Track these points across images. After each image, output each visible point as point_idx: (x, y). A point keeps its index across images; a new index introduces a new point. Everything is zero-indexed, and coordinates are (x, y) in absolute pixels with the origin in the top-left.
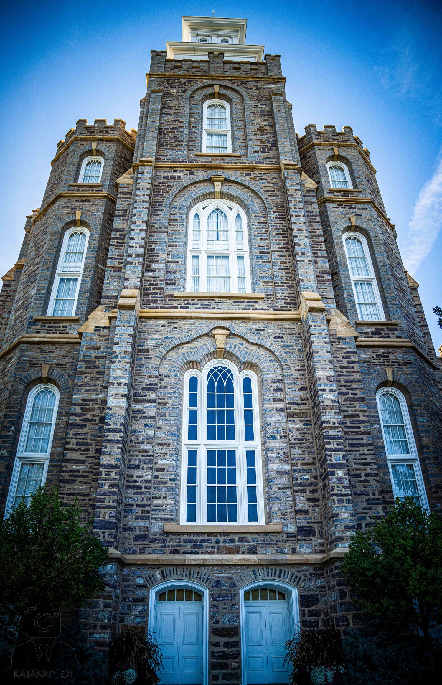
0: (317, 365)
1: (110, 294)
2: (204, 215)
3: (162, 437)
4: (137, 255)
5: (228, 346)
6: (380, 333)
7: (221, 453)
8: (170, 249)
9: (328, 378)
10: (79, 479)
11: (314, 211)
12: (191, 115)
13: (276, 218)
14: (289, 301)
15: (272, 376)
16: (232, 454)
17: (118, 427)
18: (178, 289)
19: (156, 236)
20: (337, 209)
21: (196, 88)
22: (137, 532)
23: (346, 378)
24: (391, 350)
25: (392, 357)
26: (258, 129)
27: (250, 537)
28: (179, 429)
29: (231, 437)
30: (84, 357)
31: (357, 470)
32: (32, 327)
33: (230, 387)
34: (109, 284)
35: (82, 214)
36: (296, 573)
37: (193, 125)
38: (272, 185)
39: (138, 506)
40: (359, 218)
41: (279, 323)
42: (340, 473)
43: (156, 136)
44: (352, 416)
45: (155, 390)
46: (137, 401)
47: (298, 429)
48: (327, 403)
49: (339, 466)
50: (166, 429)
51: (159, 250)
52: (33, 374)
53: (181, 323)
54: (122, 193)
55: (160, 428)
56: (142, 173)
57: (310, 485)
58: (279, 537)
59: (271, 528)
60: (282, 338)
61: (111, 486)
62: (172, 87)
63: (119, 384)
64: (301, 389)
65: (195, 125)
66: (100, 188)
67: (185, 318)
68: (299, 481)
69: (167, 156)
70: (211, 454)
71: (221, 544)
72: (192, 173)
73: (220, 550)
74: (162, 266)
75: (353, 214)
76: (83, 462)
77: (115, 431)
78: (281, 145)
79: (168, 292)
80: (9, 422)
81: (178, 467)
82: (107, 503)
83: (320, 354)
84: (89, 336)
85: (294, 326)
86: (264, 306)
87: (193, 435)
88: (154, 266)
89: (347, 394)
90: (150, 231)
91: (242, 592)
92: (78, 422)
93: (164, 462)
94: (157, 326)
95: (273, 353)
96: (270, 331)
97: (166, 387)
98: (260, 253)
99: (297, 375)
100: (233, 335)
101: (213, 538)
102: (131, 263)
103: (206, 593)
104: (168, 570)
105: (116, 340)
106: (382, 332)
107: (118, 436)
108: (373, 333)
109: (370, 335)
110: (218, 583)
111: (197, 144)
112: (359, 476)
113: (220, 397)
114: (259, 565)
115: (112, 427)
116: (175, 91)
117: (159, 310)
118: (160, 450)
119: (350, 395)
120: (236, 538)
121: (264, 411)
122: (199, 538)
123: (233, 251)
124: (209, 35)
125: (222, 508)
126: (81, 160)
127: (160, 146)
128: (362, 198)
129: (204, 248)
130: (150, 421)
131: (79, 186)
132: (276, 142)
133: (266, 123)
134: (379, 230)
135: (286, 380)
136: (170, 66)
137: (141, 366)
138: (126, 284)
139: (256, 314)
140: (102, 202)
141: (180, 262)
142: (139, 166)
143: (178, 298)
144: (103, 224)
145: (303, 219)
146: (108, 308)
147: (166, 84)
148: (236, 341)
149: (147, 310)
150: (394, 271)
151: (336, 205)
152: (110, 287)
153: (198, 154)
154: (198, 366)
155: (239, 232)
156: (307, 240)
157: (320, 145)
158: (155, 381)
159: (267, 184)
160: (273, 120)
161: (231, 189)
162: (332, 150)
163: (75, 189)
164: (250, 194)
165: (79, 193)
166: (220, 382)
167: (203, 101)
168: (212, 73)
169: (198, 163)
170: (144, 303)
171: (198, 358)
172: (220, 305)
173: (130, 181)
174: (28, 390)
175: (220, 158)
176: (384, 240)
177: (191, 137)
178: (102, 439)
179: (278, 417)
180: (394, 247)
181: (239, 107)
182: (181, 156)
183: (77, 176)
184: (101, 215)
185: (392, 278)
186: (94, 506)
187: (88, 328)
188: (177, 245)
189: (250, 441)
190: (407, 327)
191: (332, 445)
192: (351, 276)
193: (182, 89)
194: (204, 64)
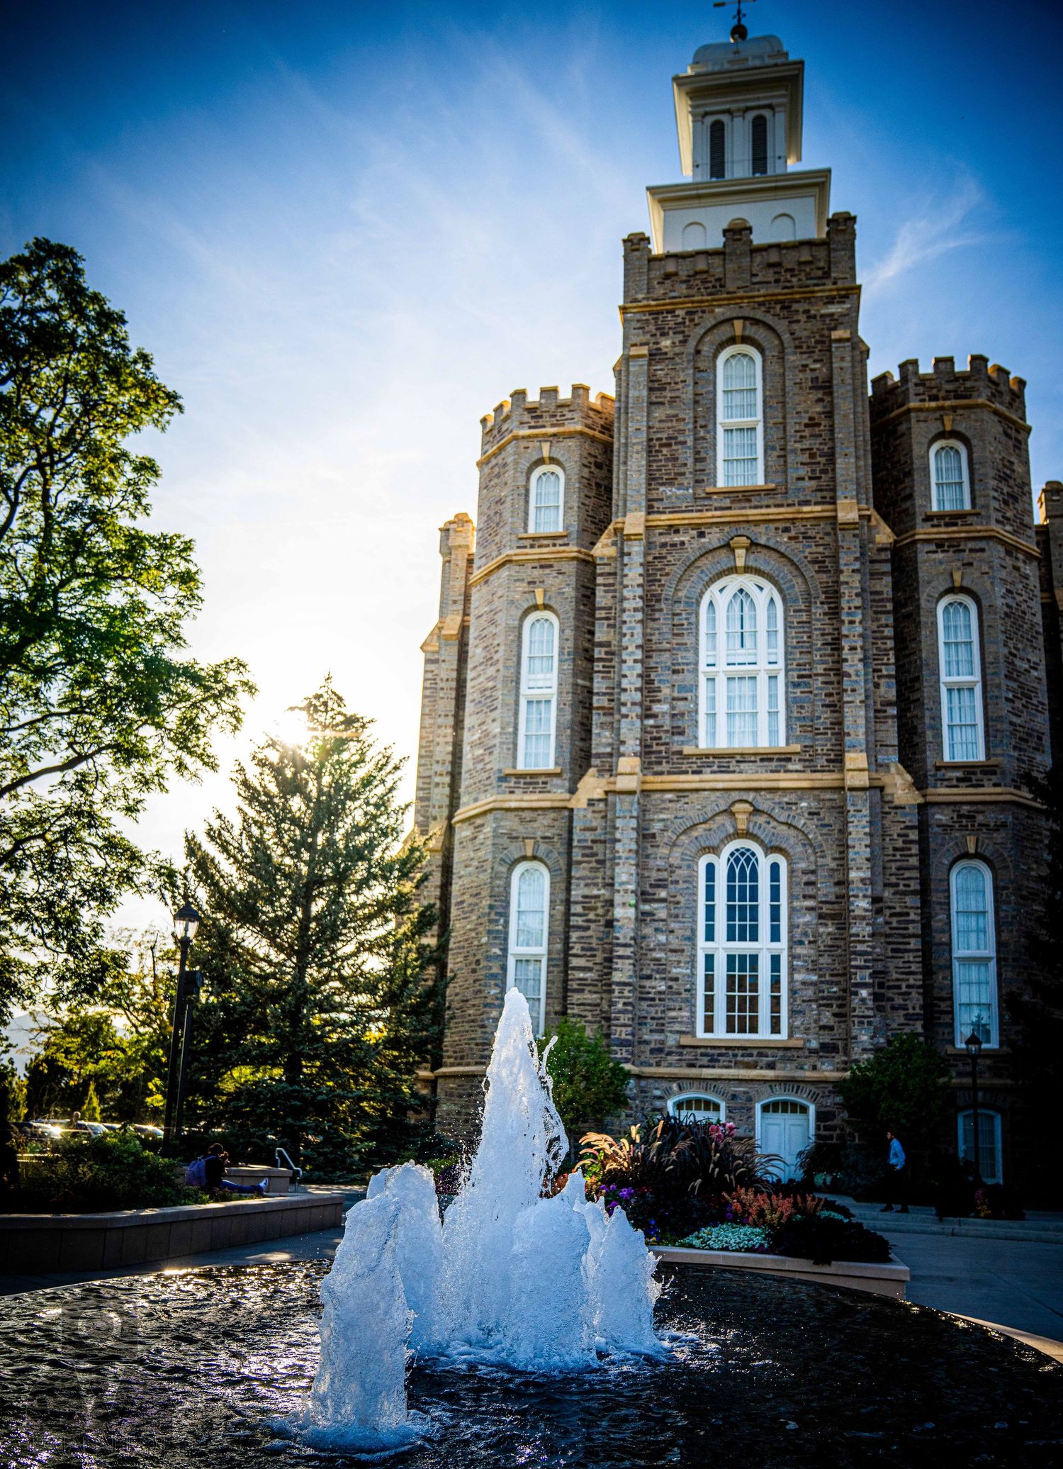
0: (851, 864)
1: (601, 750)
2: (722, 601)
3: (675, 942)
4: (634, 704)
5: (751, 825)
6: (970, 780)
7: (743, 958)
8: (675, 677)
9: (863, 880)
10: (588, 988)
11: (885, 590)
12: (698, 398)
13: (825, 614)
14: (832, 757)
15: (803, 865)
16: (754, 959)
17: (628, 941)
18: (688, 742)
19: (656, 657)
20: (934, 556)
21: (703, 331)
22: (653, 1045)
23: (898, 864)
24: (980, 808)
25: (980, 818)
26: (806, 425)
27: (770, 1052)
28: (694, 931)
29: (754, 938)
30: (579, 841)
31: (898, 980)
32: (504, 784)
33: (754, 876)
34: (599, 735)
35: (545, 592)
36: (814, 1090)
37: (701, 422)
38: (821, 549)
39: (653, 1018)
40: (968, 570)
41: (816, 792)
42: (864, 993)
43: (644, 462)
44: (900, 914)
45: (665, 887)
46: (646, 901)
47: (829, 934)
48: (858, 912)
49: (864, 985)
50: (680, 933)
51: (660, 681)
52: (515, 851)
53: (693, 796)
54: (601, 575)
55: (672, 932)
56: (629, 554)
57: (838, 998)
58: (801, 1053)
59: (793, 1043)
60: (818, 814)
61: (625, 1004)
62: (663, 334)
63: (626, 891)
64: (838, 884)
65: (703, 423)
66: (565, 540)
67: (697, 790)
68: (826, 994)
69: (662, 500)
70: (731, 959)
71: (739, 1058)
72: (702, 535)
73: (737, 1065)
74: (665, 707)
75: (959, 564)
76: (590, 969)
77: (626, 945)
78: (840, 462)
79: (676, 748)
80: (497, 914)
81: (693, 975)
82: (622, 1021)
83: (856, 849)
84: (582, 813)
85: (836, 796)
86: (798, 767)
87: (710, 936)
88: (657, 708)
89: (897, 885)
90: (648, 649)
91: (758, 1107)
92: (580, 923)
93: (678, 970)
94: (663, 801)
95: (806, 835)
96: (804, 804)
97: (677, 882)
98: (799, 677)
99: (833, 865)
100: (757, 811)
101: (730, 1052)
102: (626, 716)
103: (723, 1105)
104: (685, 1084)
105: (618, 835)
106: (974, 777)
107: (628, 952)
108: (959, 780)
109: (954, 782)
110: (734, 1097)
111: (706, 465)
112: (899, 987)
113: (743, 889)
114: (777, 1081)
115: (622, 941)
116: (668, 343)
117: (666, 778)
118: (673, 957)
119: (901, 887)
120: (755, 1052)
121: (792, 911)
122: (718, 1051)
123: (763, 665)
124: (728, 112)
125: (742, 1019)
126: (528, 479)
127: (651, 480)
128: (979, 527)
129: (722, 667)
130: (661, 924)
131: (534, 539)
132: (833, 454)
133: (819, 409)
134: (1000, 590)
135: (820, 872)
136: (657, 273)
137: (647, 856)
138: (622, 749)
139: (786, 780)
140: (571, 568)
141: (689, 695)
142: (622, 529)
143: (688, 757)
144: (577, 610)
145: (859, 629)
146: (601, 772)
147: (652, 328)
148: (761, 819)
149: (650, 778)
150: (1018, 662)
151: (933, 547)
152: (601, 740)
153: (710, 489)
154: (715, 850)
155: (771, 633)
156: (860, 666)
157: (920, 410)
158: (664, 875)
159: (814, 549)
160: (832, 403)
161: (760, 559)
162: (941, 419)
163: (527, 543)
164: (787, 569)
165: (536, 553)
166: (743, 869)
167: (715, 356)
168: (731, 286)
169: (709, 514)
170: (647, 767)
171: (715, 842)
172: (743, 766)
173: (612, 551)
174: (510, 870)
175: (744, 496)
176: (1008, 606)
177: (698, 453)
178: (611, 951)
179: (808, 918)
180: (1032, 604)
181: (776, 368)
182: (685, 497)
183: (526, 513)
184: (573, 594)
185: (1004, 682)
186: (608, 1019)
187: (579, 802)
188: (684, 669)
189: (775, 945)
190: (1015, 764)
191: (859, 962)
192: (944, 678)
193: (680, 337)
194: (717, 261)
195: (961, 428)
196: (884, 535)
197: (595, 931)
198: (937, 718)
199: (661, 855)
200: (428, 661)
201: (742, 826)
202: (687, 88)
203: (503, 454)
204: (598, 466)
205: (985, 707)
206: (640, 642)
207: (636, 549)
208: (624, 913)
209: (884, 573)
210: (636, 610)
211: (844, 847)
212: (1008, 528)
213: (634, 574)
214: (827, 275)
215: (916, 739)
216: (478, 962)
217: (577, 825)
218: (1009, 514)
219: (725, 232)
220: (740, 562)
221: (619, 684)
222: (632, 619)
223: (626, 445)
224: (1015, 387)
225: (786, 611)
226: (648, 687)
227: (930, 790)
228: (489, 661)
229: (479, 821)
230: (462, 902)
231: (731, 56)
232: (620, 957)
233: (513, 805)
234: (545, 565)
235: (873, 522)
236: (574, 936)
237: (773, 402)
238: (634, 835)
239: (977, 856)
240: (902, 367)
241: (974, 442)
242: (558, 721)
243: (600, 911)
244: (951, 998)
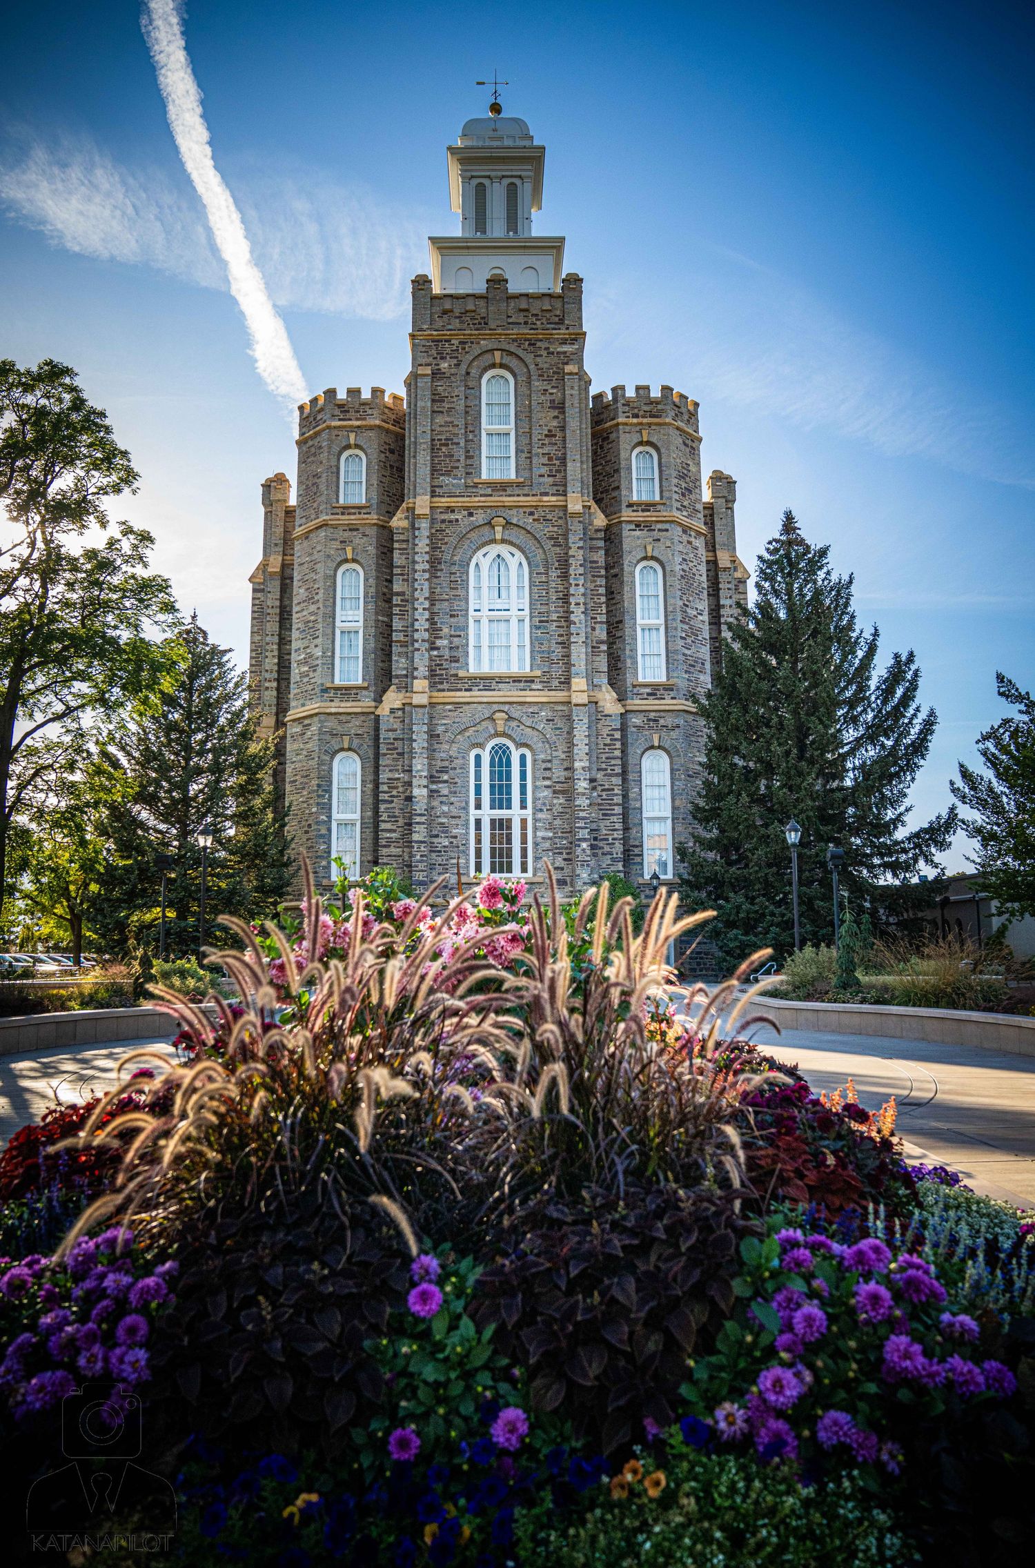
0: (576, 757)
1: (399, 672)
2: (485, 563)
3: (455, 812)
4: (423, 641)
5: (507, 728)
6: (656, 694)
7: (501, 820)
8: (452, 620)
9: (583, 768)
10: (394, 844)
11: (600, 560)
12: (468, 409)
13: (559, 577)
14: (563, 680)
15: (542, 756)
16: (509, 821)
17: (423, 812)
18: (461, 668)
19: (438, 606)
20: (634, 533)
21: (472, 358)
23: (608, 755)
24: (663, 714)
25: (662, 722)
26: (546, 435)
28: (467, 803)
29: (509, 807)
30: (384, 739)
31: (607, 835)
32: (326, 695)
33: (509, 764)
34: (398, 661)
35: (353, 549)
37: (470, 428)
38: (556, 529)
39: (440, 865)
40: (658, 544)
41: (552, 705)
42: (584, 845)
43: (429, 458)
44: (608, 790)
45: (447, 772)
46: (433, 782)
47: (561, 804)
48: (581, 790)
49: (585, 840)
50: (457, 804)
51: (442, 623)
52: (335, 744)
53: (466, 707)
54: (398, 541)
55: (453, 804)
56: (419, 528)
57: (567, 848)
59: (536, 879)
60: (553, 720)
61: (421, 855)
62: (442, 358)
63: (421, 776)
64: (567, 770)
65: (472, 429)
66: (368, 510)
67: (469, 703)
68: (558, 845)
69: (442, 487)
70: (493, 821)
72: (471, 515)
74: (445, 642)
75: (651, 540)
76: (394, 831)
77: (421, 815)
78: (570, 465)
79: (453, 672)
80: (323, 790)
81: (468, 833)
82: (419, 868)
83: (580, 747)
84: (386, 718)
85: (565, 709)
86: (540, 687)
87: (478, 806)
88: (439, 643)
89: (607, 770)
90: (432, 600)
92: (387, 798)
93: (457, 831)
94: (445, 711)
95: (545, 735)
96: (544, 714)
97: (455, 768)
98: (540, 621)
99: (563, 756)
100: (510, 718)
102: (418, 648)
105: (414, 736)
106: (659, 693)
107: (423, 819)
108: (648, 694)
109: (646, 696)
111: (474, 461)
112: (608, 840)
113: (501, 772)
115: (418, 812)
116: (446, 365)
117: (446, 694)
118: (454, 822)
119: (610, 771)
121: (535, 788)
123: (514, 612)
124: (489, 177)
125: (501, 864)
126: (339, 460)
127: (434, 470)
128: (665, 513)
129: (485, 612)
130: (444, 799)
131: (344, 508)
132: (565, 459)
133: (555, 423)
134: (678, 559)
135: (555, 762)
136: (437, 309)
137: (434, 750)
138: (416, 673)
139: (530, 696)
140: (372, 532)
141: (462, 633)
142: (414, 508)
143: (462, 678)
144: (378, 564)
145: (582, 590)
146: (399, 689)
147: (434, 352)
148: (514, 724)
149: (435, 694)
150: (689, 610)
151: (633, 527)
152: (399, 665)
153: (476, 480)
154: (481, 745)
155: (521, 588)
156: (582, 616)
157: (626, 424)
158: (446, 764)
159: (551, 529)
160: (564, 419)
161: (513, 534)
162: (640, 432)
163: (339, 511)
164: (532, 542)
165: (345, 519)
166: (501, 760)
167: (481, 377)
168: (492, 325)
169: (477, 499)
170: (432, 686)
171: (481, 740)
172: (501, 685)
173: (405, 524)
174: (332, 758)
175: (501, 487)
176: (683, 570)
177: (468, 451)
178: (410, 818)
179: (546, 793)
180: (699, 567)
181: (524, 390)
182: (458, 486)
183: (338, 487)
184: (374, 551)
185: (680, 625)
186: (410, 866)
187: (384, 710)
188: (459, 613)
189: (523, 812)
190: (686, 683)
191: (581, 824)
192: (639, 621)
193: (455, 361)
194: (482, 303)
195: (654, 440)
196: (600, 520)
197: (397, 803)
198: (634, 650)
199: (444, 750)
200: (255, 591)
201: (500, 729)
202: (459, 156)
203: (318, 439)
204: (392, 452)
205: (667, 643)
206: (427, 595)
207: (424, 525)
208: (419, 792)
209: (599, 548)
210: (424, 571)
211: (571, 745)
212: (685, 513)
213: (423, 545)
214: (561, 321)
215: (620, 665)
216: (309, 826)
217: (383, 727)
218: (686, 503)
219: (488, 281)
220: (498, 536)
221: (413, 625)
222: (422, 577)
223: (415, 443)
224: (691, 408)
225: (530, 573)
226: (434, 629)
227: (629, 701)
228: (310, 600)
229: (306, 722)
230: (295, 781)
231: (491, 133)
232: (418, 823)
233: (333, 710)
234: (353, 528)
235: (592, 510)
236: (382, 807)
237: (522, 416)
238: (426, 736)
239: (659, 747)
240: (614, 390)
241: (663, 450)
242: (364, 648)
243: (401, 789)
244: (642, 846)
